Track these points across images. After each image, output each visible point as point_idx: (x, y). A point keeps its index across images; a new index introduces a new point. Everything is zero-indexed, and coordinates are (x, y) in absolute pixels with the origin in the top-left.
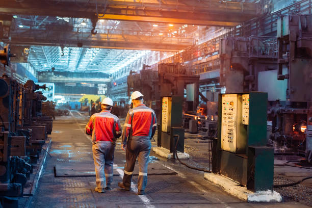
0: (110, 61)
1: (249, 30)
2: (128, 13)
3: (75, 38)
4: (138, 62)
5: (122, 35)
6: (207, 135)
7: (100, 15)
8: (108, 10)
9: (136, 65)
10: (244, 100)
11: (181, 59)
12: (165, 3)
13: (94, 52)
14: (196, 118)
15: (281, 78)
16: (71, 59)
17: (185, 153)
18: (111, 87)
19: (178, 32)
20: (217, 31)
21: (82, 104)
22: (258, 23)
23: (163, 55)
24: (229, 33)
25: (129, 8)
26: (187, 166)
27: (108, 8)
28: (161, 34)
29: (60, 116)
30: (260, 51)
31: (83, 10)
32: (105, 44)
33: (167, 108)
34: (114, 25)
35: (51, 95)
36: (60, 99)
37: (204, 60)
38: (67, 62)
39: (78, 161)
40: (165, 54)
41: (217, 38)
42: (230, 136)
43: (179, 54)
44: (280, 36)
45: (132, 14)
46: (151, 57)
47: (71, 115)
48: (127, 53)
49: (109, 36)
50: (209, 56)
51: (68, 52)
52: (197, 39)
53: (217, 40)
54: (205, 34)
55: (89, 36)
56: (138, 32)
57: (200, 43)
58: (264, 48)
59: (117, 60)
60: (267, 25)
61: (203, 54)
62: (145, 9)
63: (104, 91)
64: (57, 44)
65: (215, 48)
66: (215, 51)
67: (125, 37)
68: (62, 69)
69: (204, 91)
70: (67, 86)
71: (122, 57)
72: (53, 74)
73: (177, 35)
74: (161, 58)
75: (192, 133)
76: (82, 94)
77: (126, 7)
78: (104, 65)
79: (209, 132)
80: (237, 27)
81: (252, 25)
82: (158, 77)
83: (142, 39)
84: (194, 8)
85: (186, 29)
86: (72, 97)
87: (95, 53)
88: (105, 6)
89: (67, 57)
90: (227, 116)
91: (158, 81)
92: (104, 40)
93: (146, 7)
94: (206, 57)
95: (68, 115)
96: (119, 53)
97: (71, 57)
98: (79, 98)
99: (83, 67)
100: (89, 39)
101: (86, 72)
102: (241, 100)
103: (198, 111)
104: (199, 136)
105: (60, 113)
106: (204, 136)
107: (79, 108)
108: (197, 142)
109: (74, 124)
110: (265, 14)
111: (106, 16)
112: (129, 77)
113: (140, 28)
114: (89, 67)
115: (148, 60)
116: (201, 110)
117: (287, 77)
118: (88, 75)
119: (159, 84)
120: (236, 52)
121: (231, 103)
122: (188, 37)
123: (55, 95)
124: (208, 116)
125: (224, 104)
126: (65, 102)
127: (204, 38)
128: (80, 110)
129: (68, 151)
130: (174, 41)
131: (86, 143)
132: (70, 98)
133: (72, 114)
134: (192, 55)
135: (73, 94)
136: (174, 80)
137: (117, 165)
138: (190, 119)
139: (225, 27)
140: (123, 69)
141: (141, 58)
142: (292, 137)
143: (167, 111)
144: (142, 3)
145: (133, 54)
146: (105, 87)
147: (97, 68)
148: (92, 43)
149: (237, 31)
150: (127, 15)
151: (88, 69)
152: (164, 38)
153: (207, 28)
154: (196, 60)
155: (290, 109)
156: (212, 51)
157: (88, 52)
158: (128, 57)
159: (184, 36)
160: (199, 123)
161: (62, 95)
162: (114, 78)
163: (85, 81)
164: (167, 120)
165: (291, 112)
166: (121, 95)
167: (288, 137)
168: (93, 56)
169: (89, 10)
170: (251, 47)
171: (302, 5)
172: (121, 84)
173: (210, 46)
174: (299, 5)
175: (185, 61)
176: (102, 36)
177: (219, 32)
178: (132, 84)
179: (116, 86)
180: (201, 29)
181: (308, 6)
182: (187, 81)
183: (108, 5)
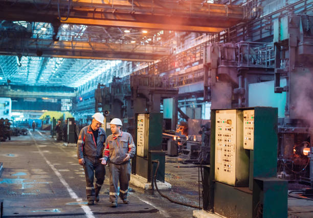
0: (75, 73)
1: (235, 37)
2: (95, 17)
3: (34, 46)
4: (107, 74)
5: (89, 43)
6: (188, 159)
7: (63, 18)
8: (72, 13)
9: (105, 77)
10: (245, 117)
11: (156, 70)
12: (138, 5)
13: (56, 63)
14: (175, 138)
15: (279, 91)
16: (30, 71)
17: (166, 183)
18: (76, 103)
19: (152, 39)
20: (197, 38)
21: (43, 122)
22: (245, 28)
23: (135, 66)
24: (212, 41)
25: (96, 10)
26: (170, 201)
27: (72, 10)
28: (133, 42)
29: (17, 136)
30: (250, 60)
31: (43, 13)
32: (69, 53)
33: (143, 127)
34: (80, 31)
35: (8, 112)
36: (18, 117)
37: (183, 72)
38: (26, 74)
39: (33, 194)
40: (137, 65)
41: (198, 46)
42: (227, 163)
43: (154, 65)
44: (277, 41)
45: (100, 17)
46: (122, 68)
47: (29, 135)
48: (95, 64)
49: (74, 43)
50: (188, 66)
51: (26, 62)
52: (175, 47)
53: (197, 48)
54: (183, 42)
55: (50, 44)
56: (107, 39)
57: (178, 51)
58: (255, 56)
59: (83, 72)
60: (256, 31)
61: (181, 65)
62: (115, 13)
63: (69, 106)
64: (13, 53)
65: (195, 57)
66: (196, 62)
67: (92, 44)
68: (19, 82)
69: (183, 107)
70: (26, 102)
71: (89, 68)
72: (10, 87)
73: (151, 43)
74: (133, 70)
75: (171, 156)
76: (43, 111)
77: (93, 10)
78: (68, 77)
79: (192, 154)
80: (221, 33)
81: (238, 31)
82: (130, 91)
83: (112, 47)
84: (172, 11)
85: (161, 36)
86: (31, 114)
87: (58, 64)
88: (69, 8)
89: (26, 68)
90: (223, 138)
91: (130, 95)
92: (68, 48)
93: (116, 10)
94: (186, 68)
95: (26, 135)
96: (85, 64)
97: (30, 68)
98: (40, 116)
99: (44, 80)
100: (51, 47)
101: (48, 85)
102: (242, 118)
103: (178, 130)
104: (179, 159)
105: (17, 133)
106: (185, 160)
107: (40, 126)
108: (177, 167)
109: (33, 146)
110: (254, 18)
111: (70, 20)
112: (96, 91)
113: (109, 35)
114: (52, 80)
115: (119, 71)
116: (181, 128)
117: (287, 89)
118: (50, 89)
119: (132, 99)
120: (223, 61)
121: (228, 122)
122: (165, 46)
123: (12, 111)
124: (190, 136)
125: (218, 122)
126: (24, 120)
127: (183, 47)
128: (41, 129)
129: (22, 180)
130: (149, 49)
131: (45, 170)
132: (30, 116)
133: (31, 134)
134: (169, 66)
135: (33, 111)
136: (149, 94)
137: (81, 199)
138: (168, 139)
139: (207, 33)
140: (89, 82)
141: (110, 70)
142: (293, 162)
143: (143, 130)
144: (111, 5)
145: (101, 65)
146: (69, 103)
147: (61, 81)
148: (55, 52)
149: (221, 38)
150: (94, 18)
151: (50, 82)
152: (137, 46)
153: (187, 35)
154: (173, 71)
155: (290, 128)
156: (192, 61)
157: (49, 63)
158: (96, 68)
159: (160, 44)
160: (179, 144)
161: (21, 112)
162: (80, 92)
163: (46, 96)
164: (143, 142)
165: (291, 132)
166: (88, 112)
167: (287, 162)
168: (56, 67)
169: (51, 13)
170: (240, 55)
171: (296, 7)
172: (88, 99)
173: (190, 56)
174: (293, 7)
175: (161, 73)
176: (65, 43)
177: (199, 39)
178: (101, 99)
179: (82, 101)
180: (179, 37)
181: (303, 9)
182: (164, 95)
183: (72, 7)
